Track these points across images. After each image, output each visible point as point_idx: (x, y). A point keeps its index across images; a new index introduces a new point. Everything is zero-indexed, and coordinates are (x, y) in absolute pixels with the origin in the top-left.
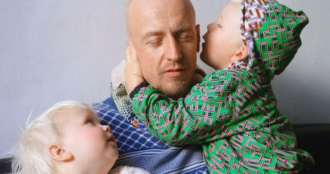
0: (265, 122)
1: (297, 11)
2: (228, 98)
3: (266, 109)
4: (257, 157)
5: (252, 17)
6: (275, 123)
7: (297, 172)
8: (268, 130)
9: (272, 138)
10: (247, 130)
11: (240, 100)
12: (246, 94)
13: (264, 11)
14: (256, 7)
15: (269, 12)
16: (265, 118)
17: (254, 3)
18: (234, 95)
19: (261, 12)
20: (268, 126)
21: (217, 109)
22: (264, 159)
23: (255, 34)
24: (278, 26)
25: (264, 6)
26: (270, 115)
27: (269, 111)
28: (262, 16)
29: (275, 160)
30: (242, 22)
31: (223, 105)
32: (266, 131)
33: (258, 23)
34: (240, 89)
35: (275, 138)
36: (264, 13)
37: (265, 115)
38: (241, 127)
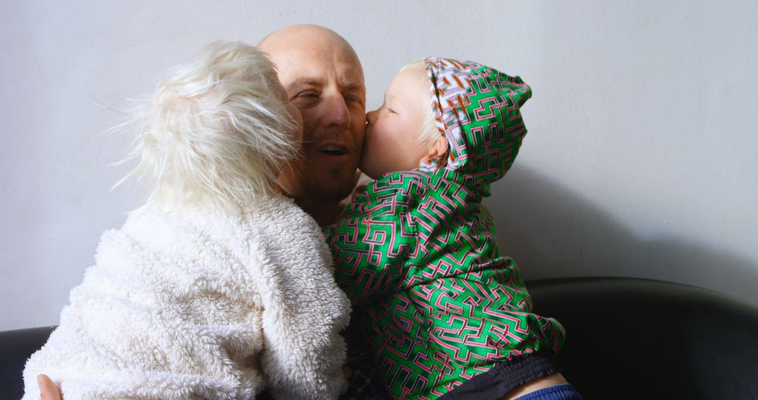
0: (472, 263)
1: (513, 75)
2: (405, 220)
3: (474, 240)
4: (457, 325)
5: (449, 88)
6: (489, 267)
7: (528, 351)
8: (476, 276)
9: (485, 292)
10: (440, 276)
11: (427, 221)
12: (436, 211)
13: (466, 77)
14: (452, 72)
15: (474, 78)
16: (472, 256)
17: (446, 67)
18: (416, 213)
19: (462, 79)
20: (476, 270)
21: (388, 239)
22: (468, 328)
23: (462, 116)
24: (493, 98)
25: (463, 70)
26: (480, 252)
27: (479, 244)
28: (466, 85)
29: (487, 331)
30: (435, 98)
31: (398, 228)
32: (473, 278)
33: (462, 97)
34: (423, 203)
35: (490, 293)
36: (467, 80)
37: (473, 251)
38: (430, 271)
